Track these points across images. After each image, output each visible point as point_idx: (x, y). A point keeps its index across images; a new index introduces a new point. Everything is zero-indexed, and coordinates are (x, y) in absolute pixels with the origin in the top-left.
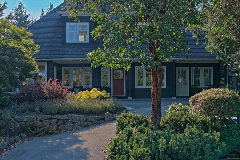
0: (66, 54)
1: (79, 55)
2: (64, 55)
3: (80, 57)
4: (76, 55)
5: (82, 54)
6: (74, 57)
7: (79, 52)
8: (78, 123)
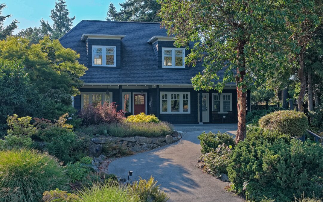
0: (95, 78)
1: (109, 80)
2: (93, 79)
3: (110, 82)
4: (105, 79)
5: (111, 78)
6: (103, 81)
7: (108, 77)
8: (145, 145)
